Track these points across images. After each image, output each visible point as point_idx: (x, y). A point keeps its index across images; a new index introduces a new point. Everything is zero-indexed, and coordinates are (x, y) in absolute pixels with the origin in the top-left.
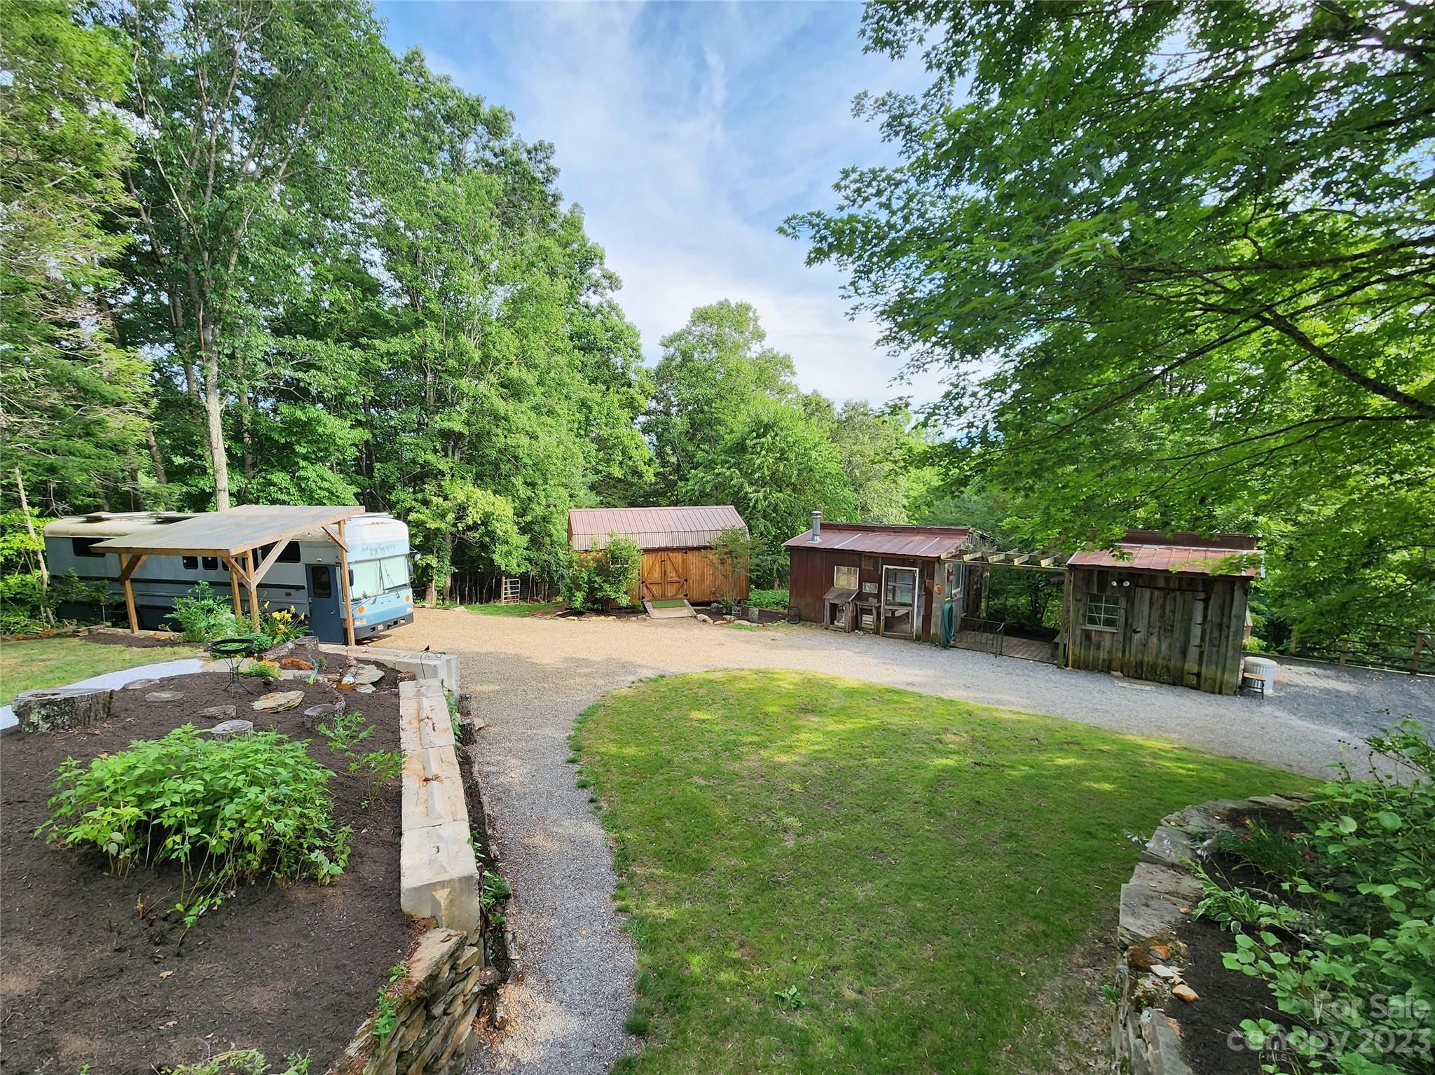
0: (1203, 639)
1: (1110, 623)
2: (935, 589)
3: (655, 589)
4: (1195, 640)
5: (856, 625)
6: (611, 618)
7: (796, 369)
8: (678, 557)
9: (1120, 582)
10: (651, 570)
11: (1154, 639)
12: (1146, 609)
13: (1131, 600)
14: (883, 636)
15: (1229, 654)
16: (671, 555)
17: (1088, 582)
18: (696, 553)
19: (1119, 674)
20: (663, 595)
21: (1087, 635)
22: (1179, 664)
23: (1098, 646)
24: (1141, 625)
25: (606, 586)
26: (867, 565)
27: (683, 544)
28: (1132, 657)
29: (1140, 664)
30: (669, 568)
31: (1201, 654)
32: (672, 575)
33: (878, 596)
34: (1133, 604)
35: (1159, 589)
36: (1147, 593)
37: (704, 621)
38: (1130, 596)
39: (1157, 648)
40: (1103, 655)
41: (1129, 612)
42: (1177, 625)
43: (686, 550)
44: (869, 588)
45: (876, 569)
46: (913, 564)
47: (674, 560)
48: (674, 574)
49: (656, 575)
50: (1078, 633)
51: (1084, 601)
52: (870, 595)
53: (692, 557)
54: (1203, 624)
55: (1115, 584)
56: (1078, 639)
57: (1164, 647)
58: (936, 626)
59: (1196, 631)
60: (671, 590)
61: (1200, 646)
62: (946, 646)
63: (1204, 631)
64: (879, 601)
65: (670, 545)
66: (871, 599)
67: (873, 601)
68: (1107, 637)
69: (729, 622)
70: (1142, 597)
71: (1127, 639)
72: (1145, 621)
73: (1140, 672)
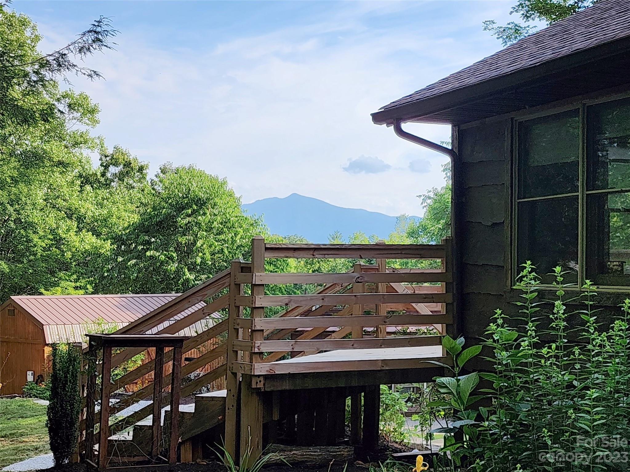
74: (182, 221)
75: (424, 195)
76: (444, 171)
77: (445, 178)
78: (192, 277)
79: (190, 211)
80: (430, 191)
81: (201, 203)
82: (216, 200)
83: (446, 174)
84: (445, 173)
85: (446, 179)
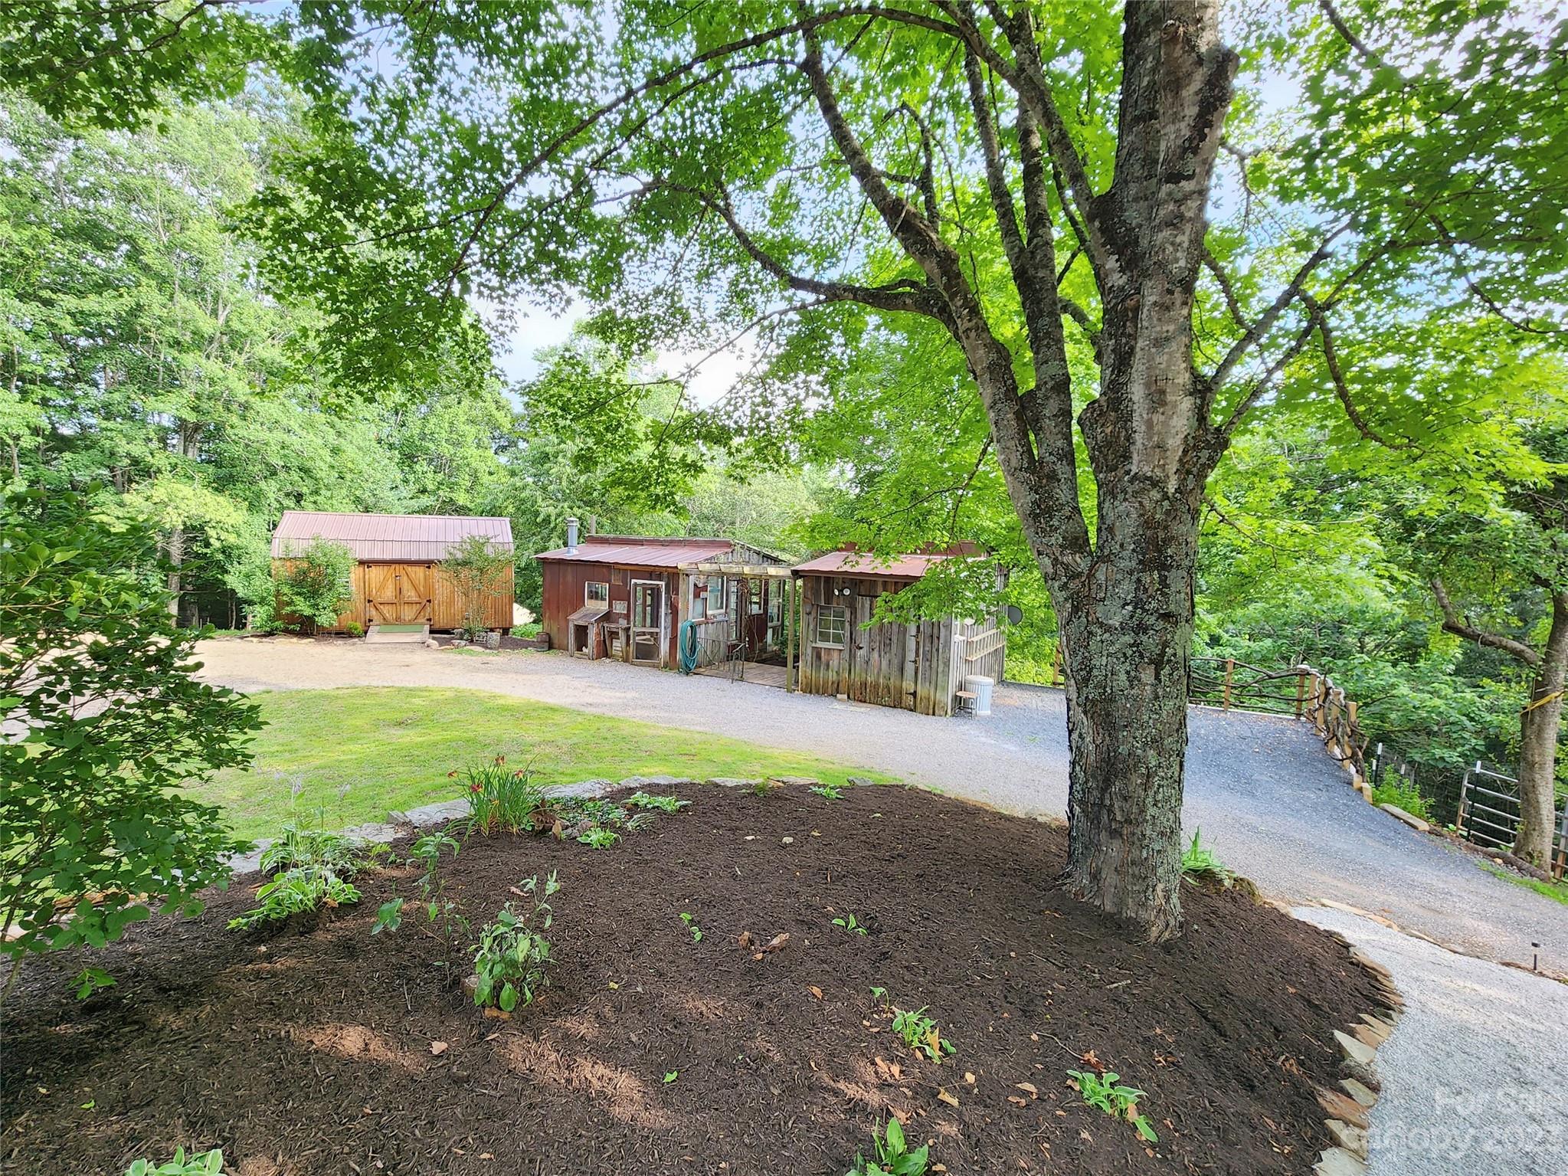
0: (917, 655)
1: (838, 639)
2: (680, 606)
3: (387, 611)
4: (911, 655)
5: (604, 652)
8: (419, 572)
9: (841, 589)
10: (382, 587)
11: (876, 654)
12: (867, 622)
13: (852, 611)
14: (632, 664)
15: (940, 669)
16: (409, 569)
17: (817, 590)
20: (398, 619)
21: (818, 653)
22: (898, 683)
23: (828, 666)
24: (864, 639)
26: (617, 579)
27: (424, 557)
28: (857, 678)
29: (864, 685)
30: (406, 585)
31: (917, 669)
32: (410, 594)
33: (627, 616)
34: (856, 616)
36: (867, 602)
38: (851, 606)
39: (877, 666)
40: (832, 676)
41: (853, 624)
42: (894, 638)
43: (428, 564)
44: (619, 606)
45: (625, 584)
46: (659, 578)
47: (412, 575)
48: (413, 593)
49: (389, 593)
50: (809, 651)
51: (813, 614)
52: (619, 615)
54: (916, 636)
55: (837, 591)
56: (810, 659)
57: (884, 663)
59: (911, 644)
60: (408, 613)
61: (915, 662)
62: (688, 672)
63: (918, 643)
64: (628, 622)
65: (406, 557)
66: (620, 620)
67: (623, 623)
68: (835, 655)
69: (457, 647)
70: (863, 606)
71: (852, 656)
72: (867, 635)
73: (863, 694)
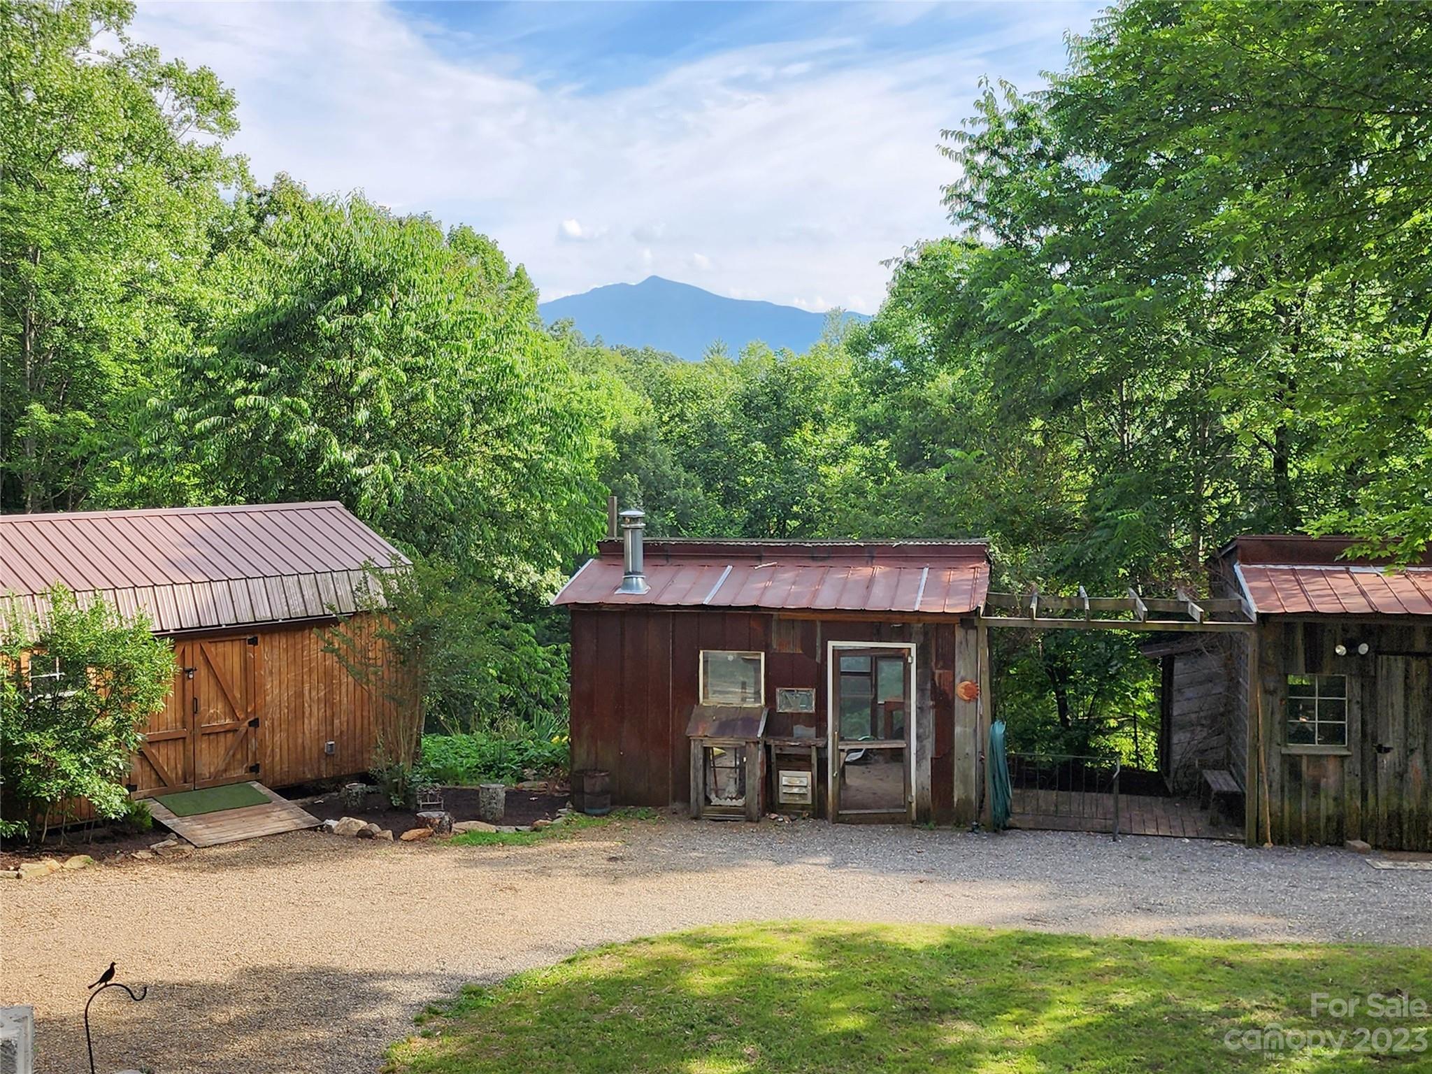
1: (1335, 735)
2: (960, 689)
3: (168, 757)
5: (766, 801)
6: (75, 862)
7: (238, 114)
8: (230, 656)
9: (1351, 645)
11: (1418, 761)
12: (1398, 698)
13: (1369, 682)
14: (838, 820)
16: (213, 649)
17: (1287, 652)
18: (281, 642)
19: (1359, 844)
20: (189, 775)
21: (1292, 765)
23: (1316, 789)
24: (1392, 737)
25: (68, 763)
26: (789, 645)
27: (244, 617)
28: (1381, 804)
29: (1396, 817)
30: (206, 691)
32: (215, 713)
33: (819, 719)
34: (1373, 696)
35: (1419, 655)
36: (1398, 664)
37: (364, 835)
38: (1366, 673)
40: (1326, 805)
41: (1369, 705)
43: (253, 632)
44: (798, 701)
45: (809, 649)
46: (903, 635)
47: (217, 662)
48: (218, 708)
50: (1276, 762)
51: (1281, 692)
52: (796, 718)
53: (270, 654)
55: (1341, 650)
56: (1276, 777)
58: (965, 781)
60: (213, 758)
62: (1000, 826)
64: (822, 732)
65: (210, 620)
66: (799, 730)
67: (804, 732)
68: (1332, 767)
69: (440, 829)
70: (1390, 674)
71: (1369, 768)
72: (1399, 727)
74: (328, 325)
75: (897, 260)
76: (946, 201)
77: (948, 217)
78: (349, 457)
79: (343, 300)
80: (912, 250)
81: (375, 282)
82: (412, 274)
83: (952, 208)
84: (948, 206)
85: (952, 218)
